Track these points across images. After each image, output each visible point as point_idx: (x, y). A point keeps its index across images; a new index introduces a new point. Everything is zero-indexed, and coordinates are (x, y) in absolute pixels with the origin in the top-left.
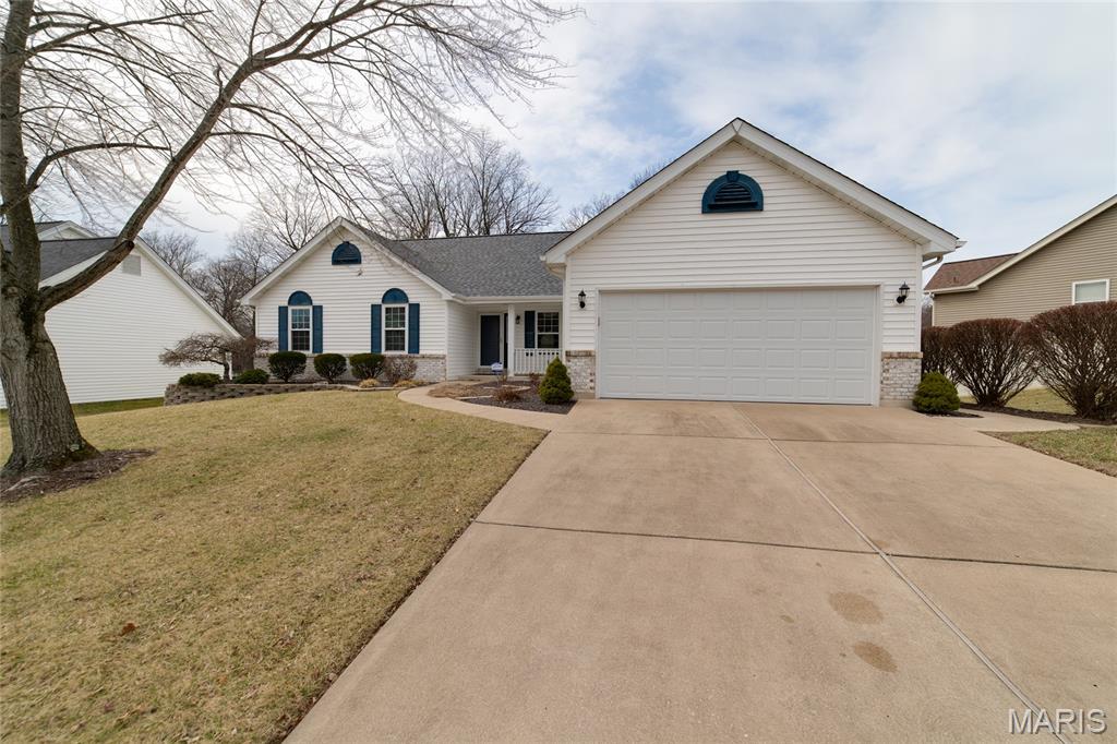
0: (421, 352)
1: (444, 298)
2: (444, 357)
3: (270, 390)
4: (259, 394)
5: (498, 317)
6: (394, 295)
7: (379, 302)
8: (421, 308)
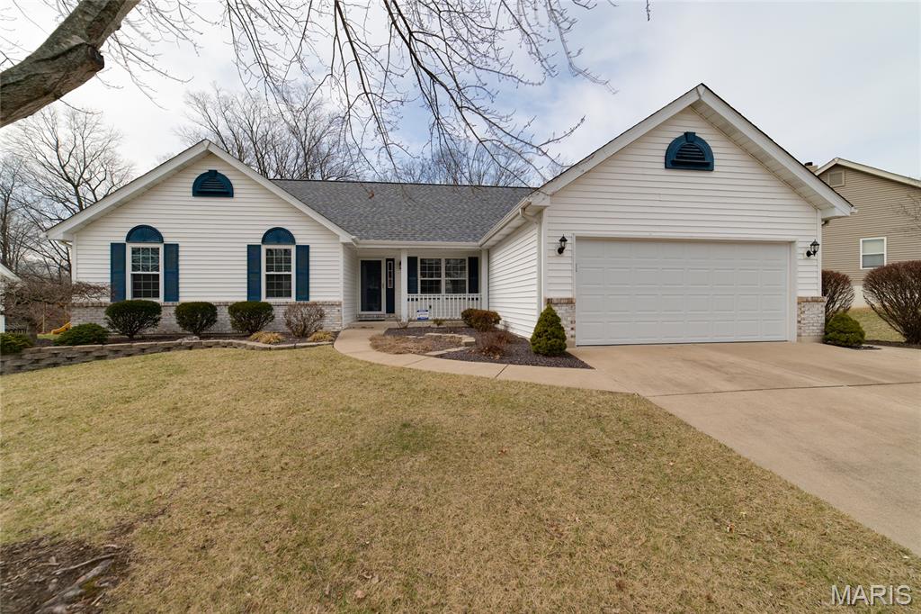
0: (312, 299)
1: (342, 240)
2: (340, 305)
3: (116, 352)
4: (99, 358)
5: (379, 263)
6: (277, 235)
7: (258, 242)
8: (311, 250)
